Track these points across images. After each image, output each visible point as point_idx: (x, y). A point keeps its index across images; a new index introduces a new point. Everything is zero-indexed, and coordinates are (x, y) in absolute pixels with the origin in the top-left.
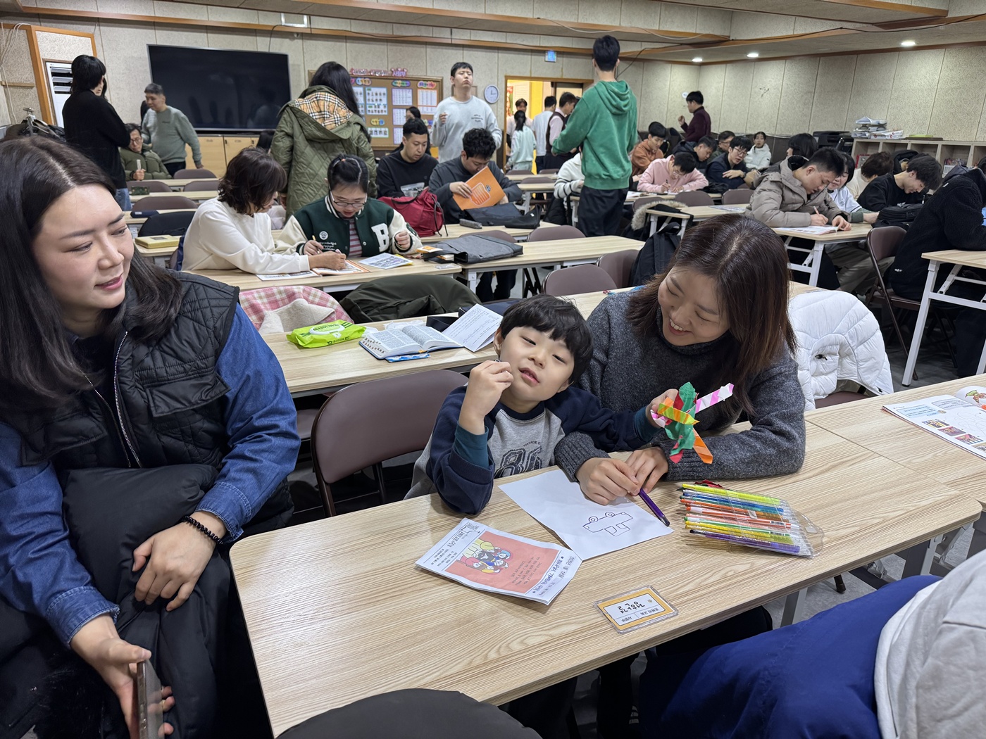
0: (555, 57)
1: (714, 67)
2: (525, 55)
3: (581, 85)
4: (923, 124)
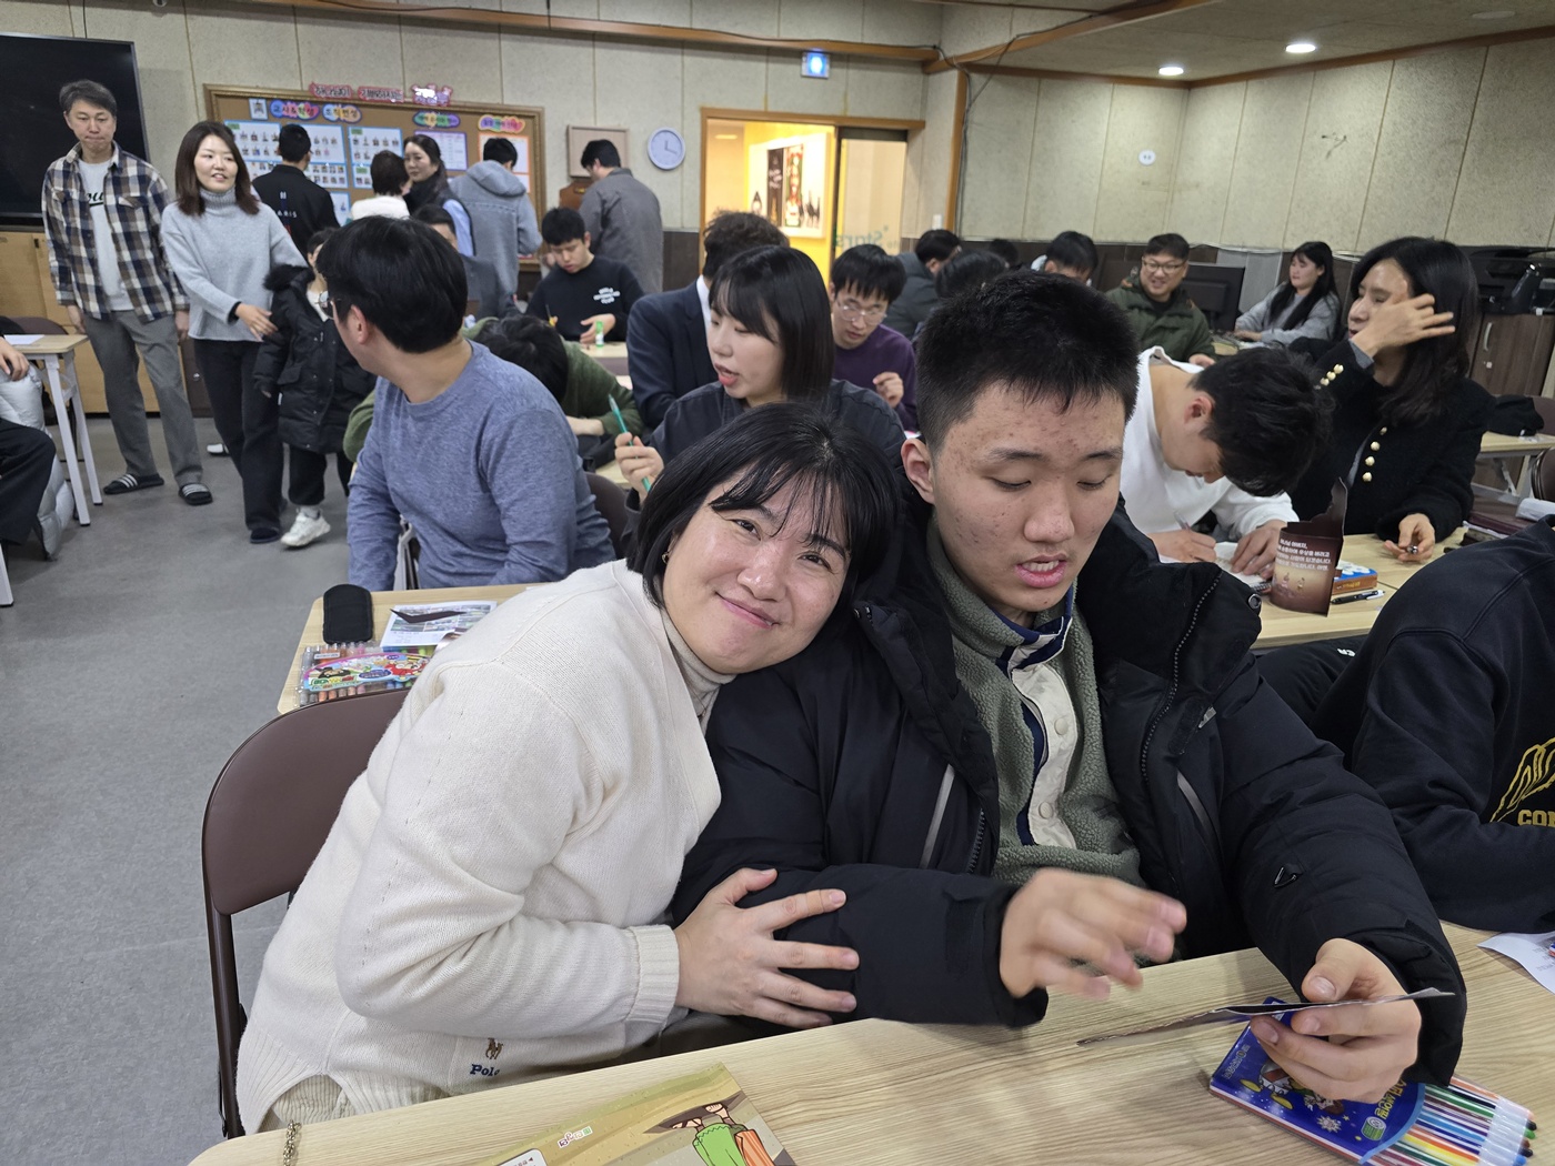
0: (827, 67)
1: (1218, 90)
2: (752, 60)
3: (902, 134)
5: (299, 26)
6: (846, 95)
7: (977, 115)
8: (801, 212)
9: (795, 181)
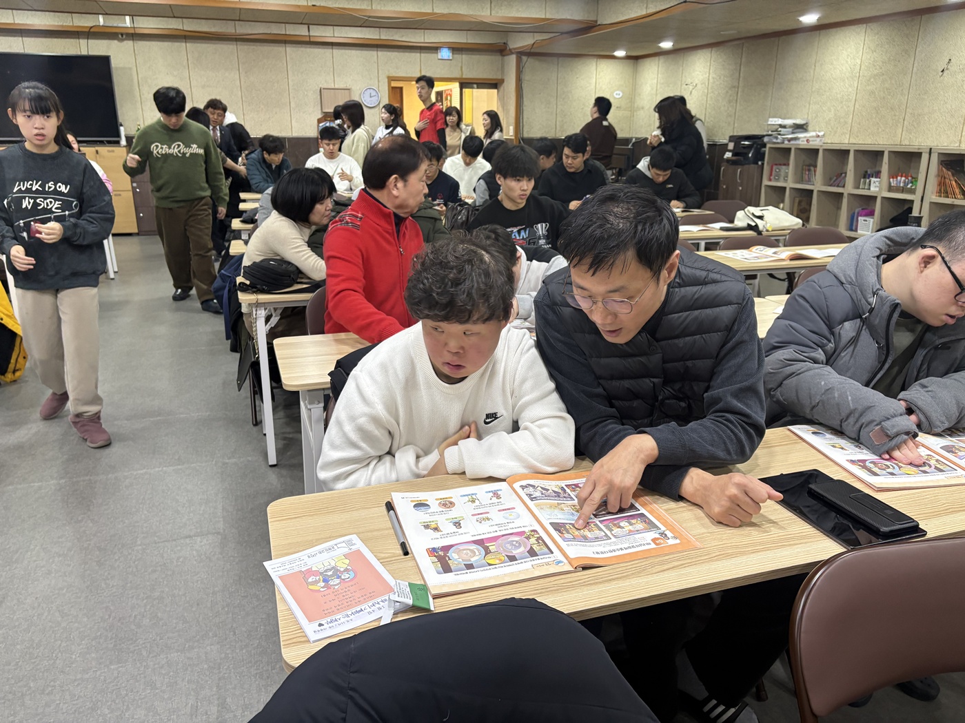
0: (451, 54)
1: (647, 62)
2: (413, 53)
3: (494, 85)
4: (846, 123)
6: (462, 67)
7: (526, 77)
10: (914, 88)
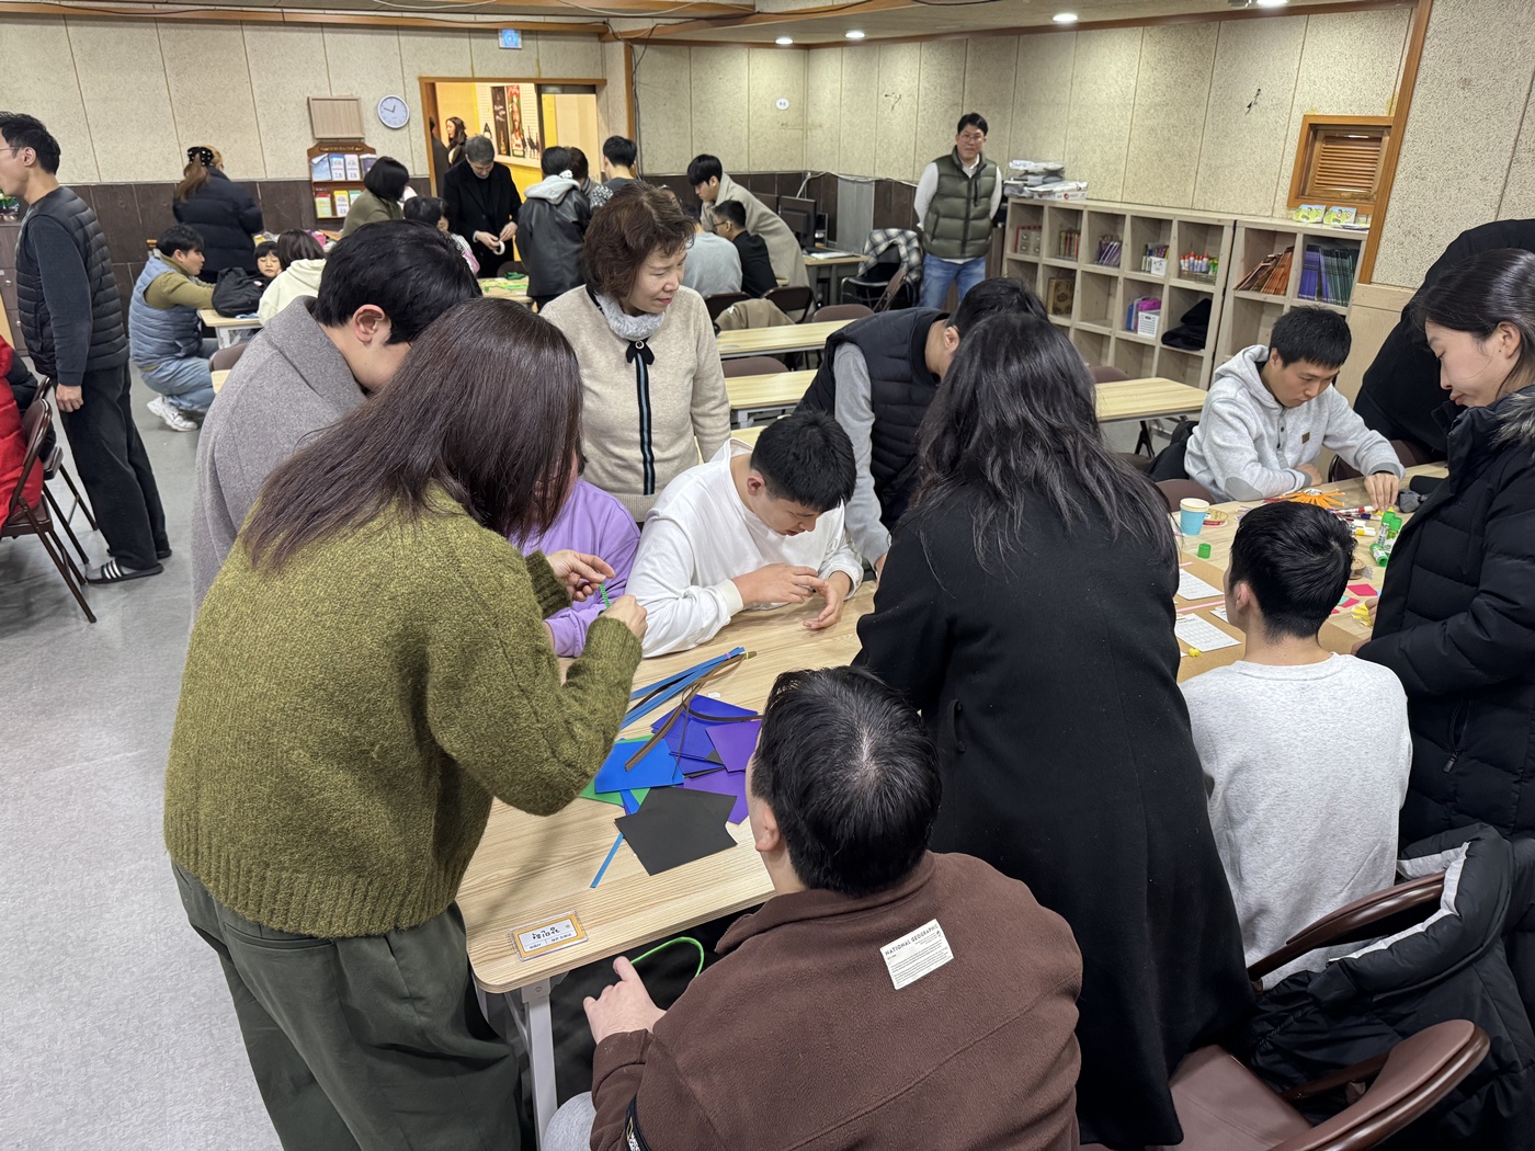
0: (520, 40)
1: (825, 52)
2: (457, 37)
3: (591, 88)
4: (1117, 171)
5: (70, 28)
6: (538, 61)
7: (643, 77)
8: (524, 146)
9: (517, 117)
10: (1211, 127)
